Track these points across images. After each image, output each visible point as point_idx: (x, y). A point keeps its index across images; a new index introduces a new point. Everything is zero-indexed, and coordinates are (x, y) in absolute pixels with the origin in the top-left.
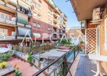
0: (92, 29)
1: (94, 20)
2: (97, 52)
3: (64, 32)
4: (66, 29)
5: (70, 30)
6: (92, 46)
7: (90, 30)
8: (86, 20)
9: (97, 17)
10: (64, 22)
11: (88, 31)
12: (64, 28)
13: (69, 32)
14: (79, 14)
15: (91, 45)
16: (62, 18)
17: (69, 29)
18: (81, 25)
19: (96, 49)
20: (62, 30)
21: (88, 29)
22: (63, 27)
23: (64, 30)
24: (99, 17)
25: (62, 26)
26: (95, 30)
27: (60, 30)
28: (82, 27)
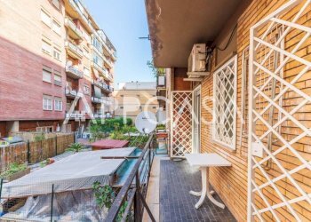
0: (184, 92)
1: (193, 70)
2: (192, 147)
3: (106, 93)
4: (111, 87)
5: (124, 89)
6: (184, 133)
7: (181, 94)
8: (171, 68)
9: (201, 65)
10: (107, 62)
11: (178, 96)
12: (107, 82)
13: (122, 96)
14: (161, 47)
15: (181, 130)
16: (101, 48)
17: (121, 87)
18: (156, 79)
19: (192, 140)
20: (98, 86)
21: (178, 92)
22: (101, 78)
23: (105, 86)
24: (204, 67)
25: (101, 75)
26: (191, 96)
27: (93, 86)
28: (158, 86)
